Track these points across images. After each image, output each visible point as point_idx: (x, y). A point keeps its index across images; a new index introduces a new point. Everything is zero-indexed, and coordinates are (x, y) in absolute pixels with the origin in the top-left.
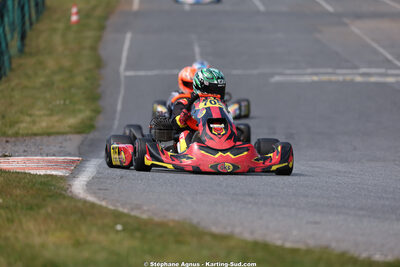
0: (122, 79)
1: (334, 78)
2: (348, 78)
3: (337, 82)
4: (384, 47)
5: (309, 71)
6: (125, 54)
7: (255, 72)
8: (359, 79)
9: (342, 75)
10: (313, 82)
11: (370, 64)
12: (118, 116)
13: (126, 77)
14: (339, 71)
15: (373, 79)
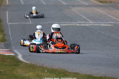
0: (8, 25)
1: (71, 25)
2: (75, 24)
3: (72, 26)
4: (83, 15)
5: (63, 22)
6: (7, 18)
7: (47, 23)
8: (78, 25)
9: (73, 24)
10: (65, 26)
11: (81, 20)
12: (10, 36)
13: (9, 25)
14: (72, 23)
15: (82, 25)
